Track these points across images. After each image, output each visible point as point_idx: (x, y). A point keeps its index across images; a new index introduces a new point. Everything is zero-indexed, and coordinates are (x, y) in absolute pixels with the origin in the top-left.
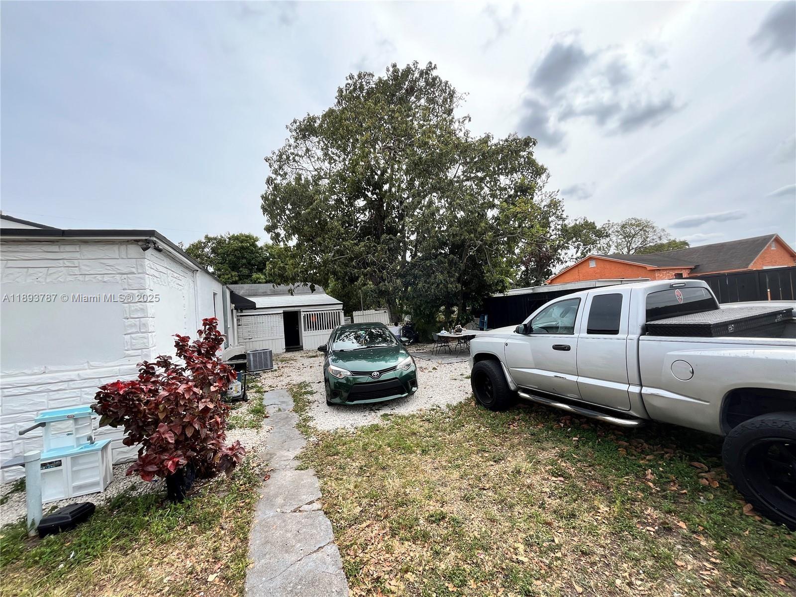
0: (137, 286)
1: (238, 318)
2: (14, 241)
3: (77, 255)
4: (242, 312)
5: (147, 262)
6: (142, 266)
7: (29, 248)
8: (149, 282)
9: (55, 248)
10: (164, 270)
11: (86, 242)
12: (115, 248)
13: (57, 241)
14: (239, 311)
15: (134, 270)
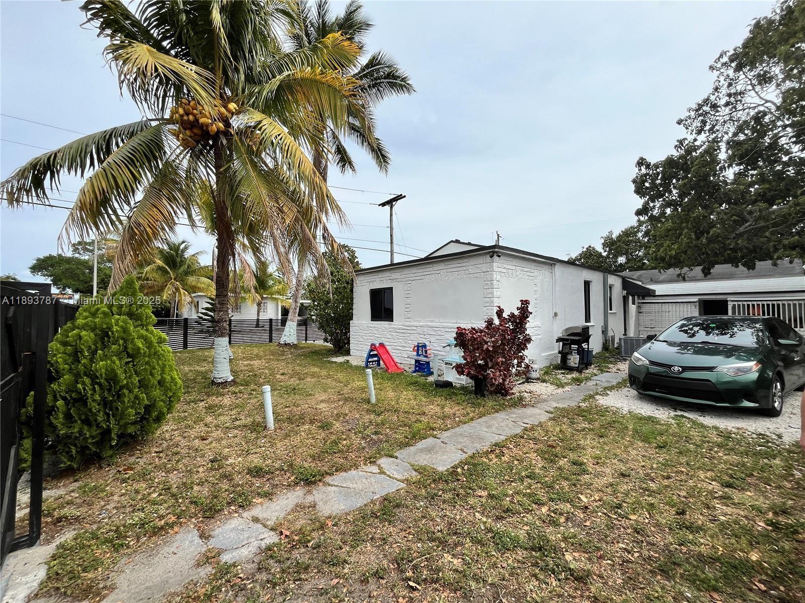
0: (489, 279)
1: (640, 305)
2: (447, 260)
3: (467, 264)
4: (643, 298)
5: (495, 264)
6: (492, 267)
7: (452, 262)
8: (496, 276)
9: (461, 261)
10: (514, 268)
11: (471, 256)
12: (481, 258)
13: (461, 257)
14: (641, 298)
15: (488, 270)
